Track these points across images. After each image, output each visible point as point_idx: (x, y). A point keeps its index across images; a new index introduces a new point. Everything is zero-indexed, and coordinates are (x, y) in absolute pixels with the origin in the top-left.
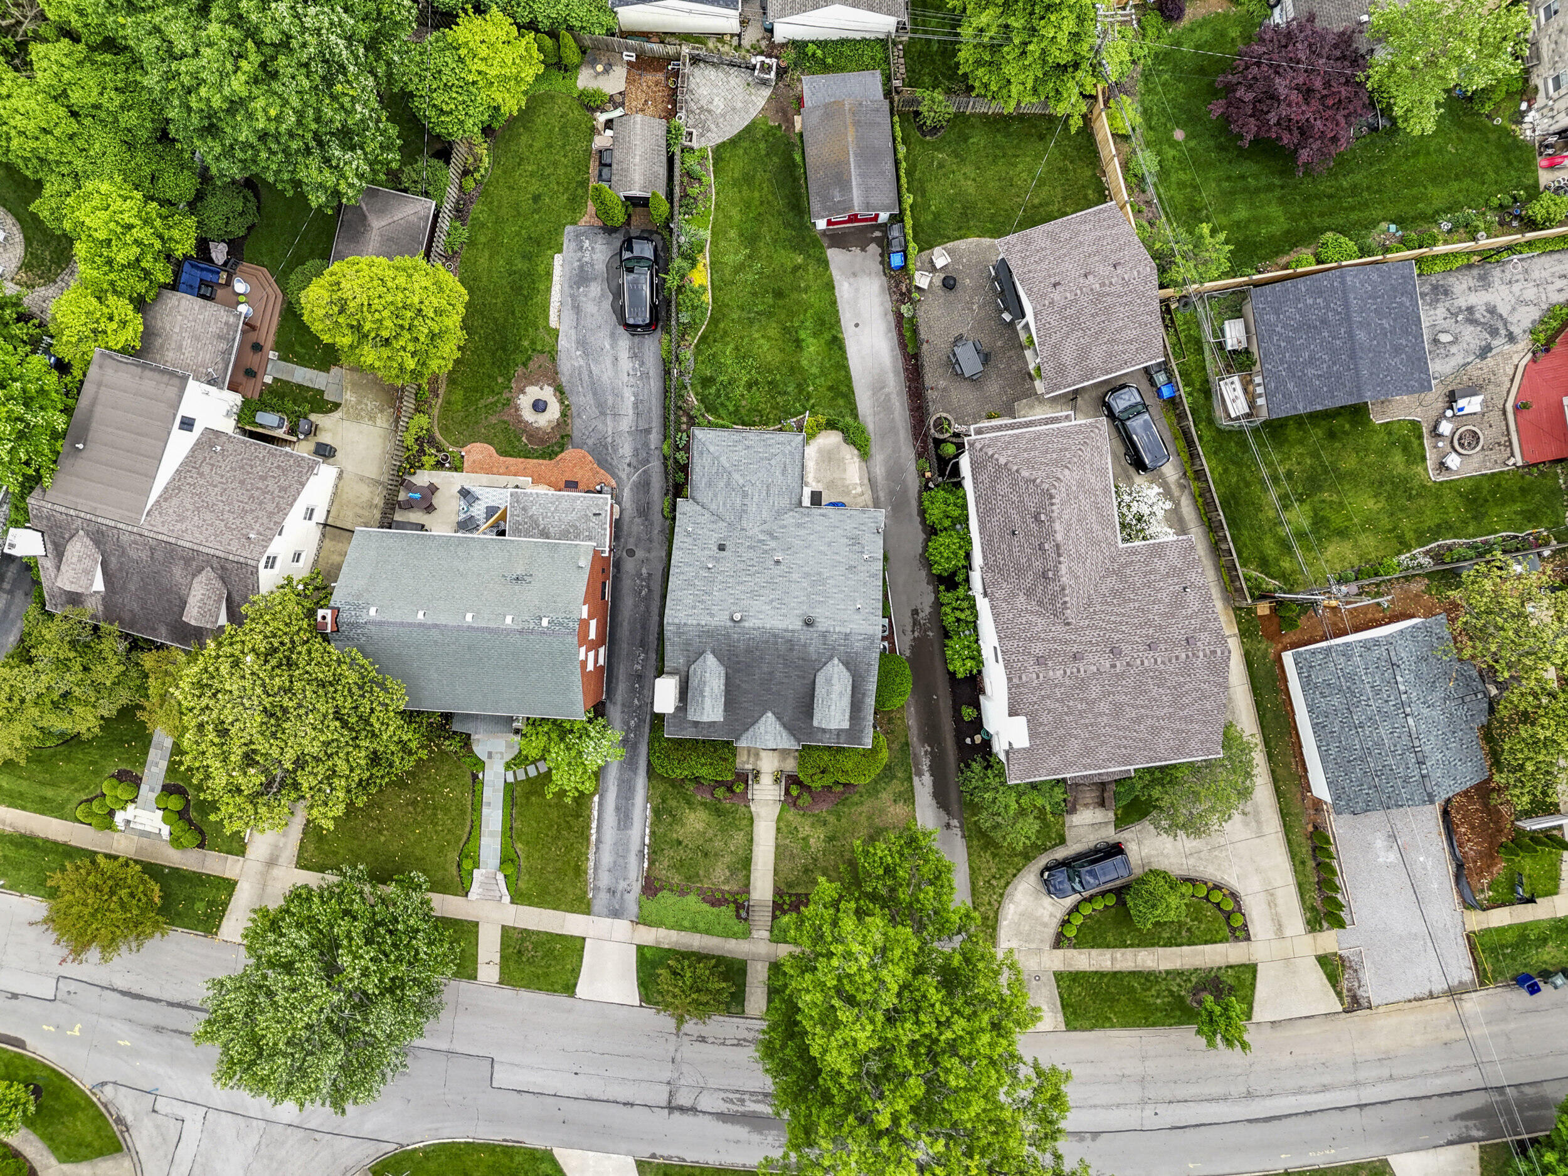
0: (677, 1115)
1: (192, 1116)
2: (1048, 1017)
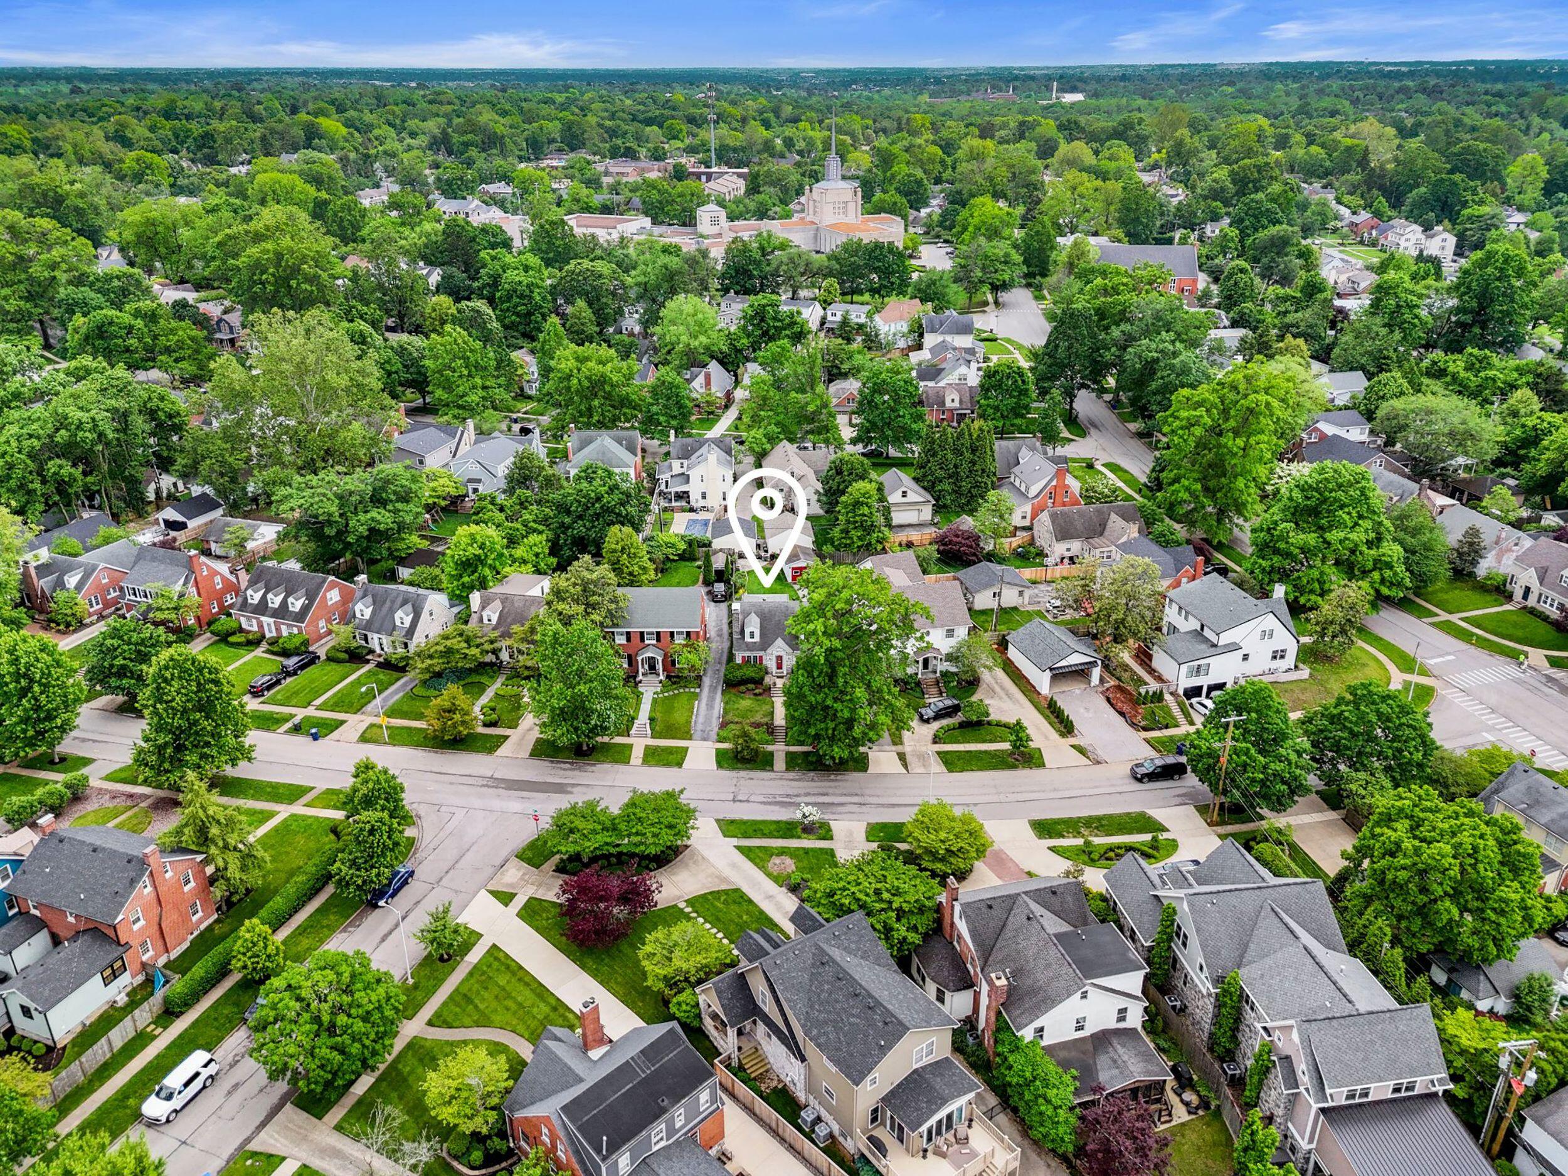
0: (739, 803)
1: (460, 811)
2: (937, 767)
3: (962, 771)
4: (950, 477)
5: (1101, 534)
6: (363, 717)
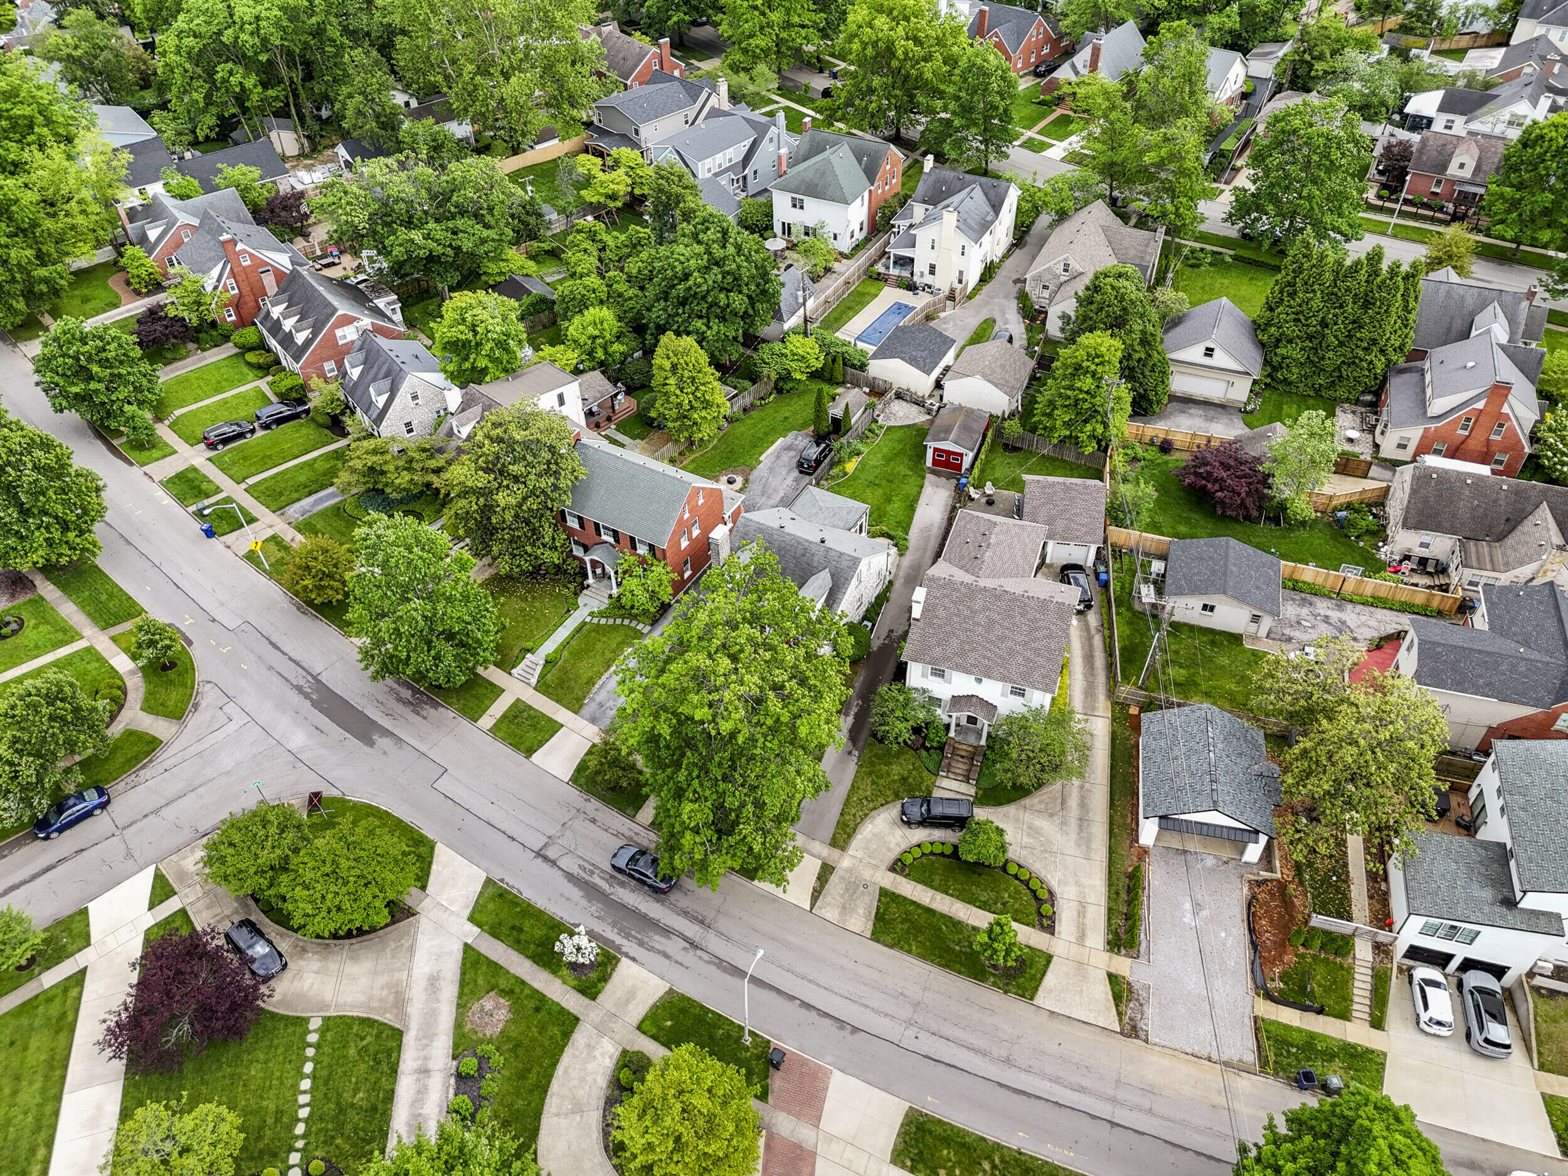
0: (540, 860)
1: (240, 719)
2: (861, 921)
3: (891, 947)
5: (1501, 537)
6: (277, 521)
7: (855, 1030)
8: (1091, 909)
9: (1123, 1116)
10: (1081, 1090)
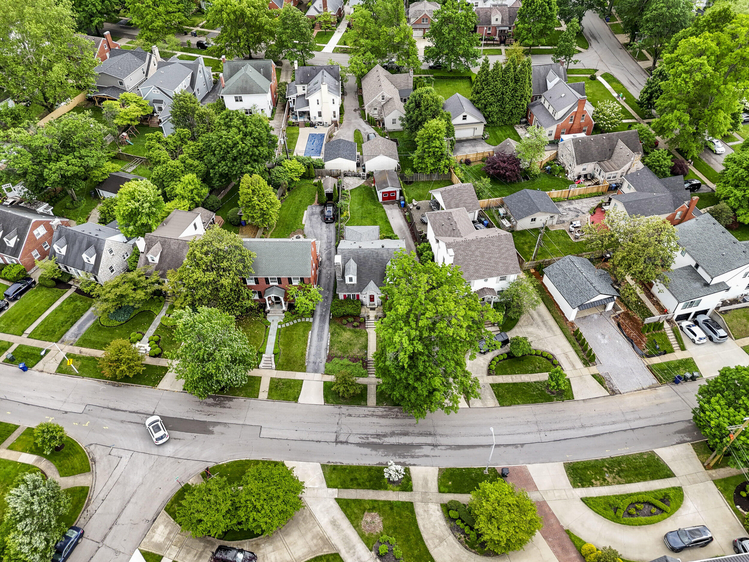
0: (339, 445)
1: (126, 456)
2: (491, 401)
3: (510, 405)
4: (498, 101)
5: (610, 157)
6: (62, 346)
7: (522, 445)
8: (569, 354)
9: (634, 425)
10: (614, 423)
